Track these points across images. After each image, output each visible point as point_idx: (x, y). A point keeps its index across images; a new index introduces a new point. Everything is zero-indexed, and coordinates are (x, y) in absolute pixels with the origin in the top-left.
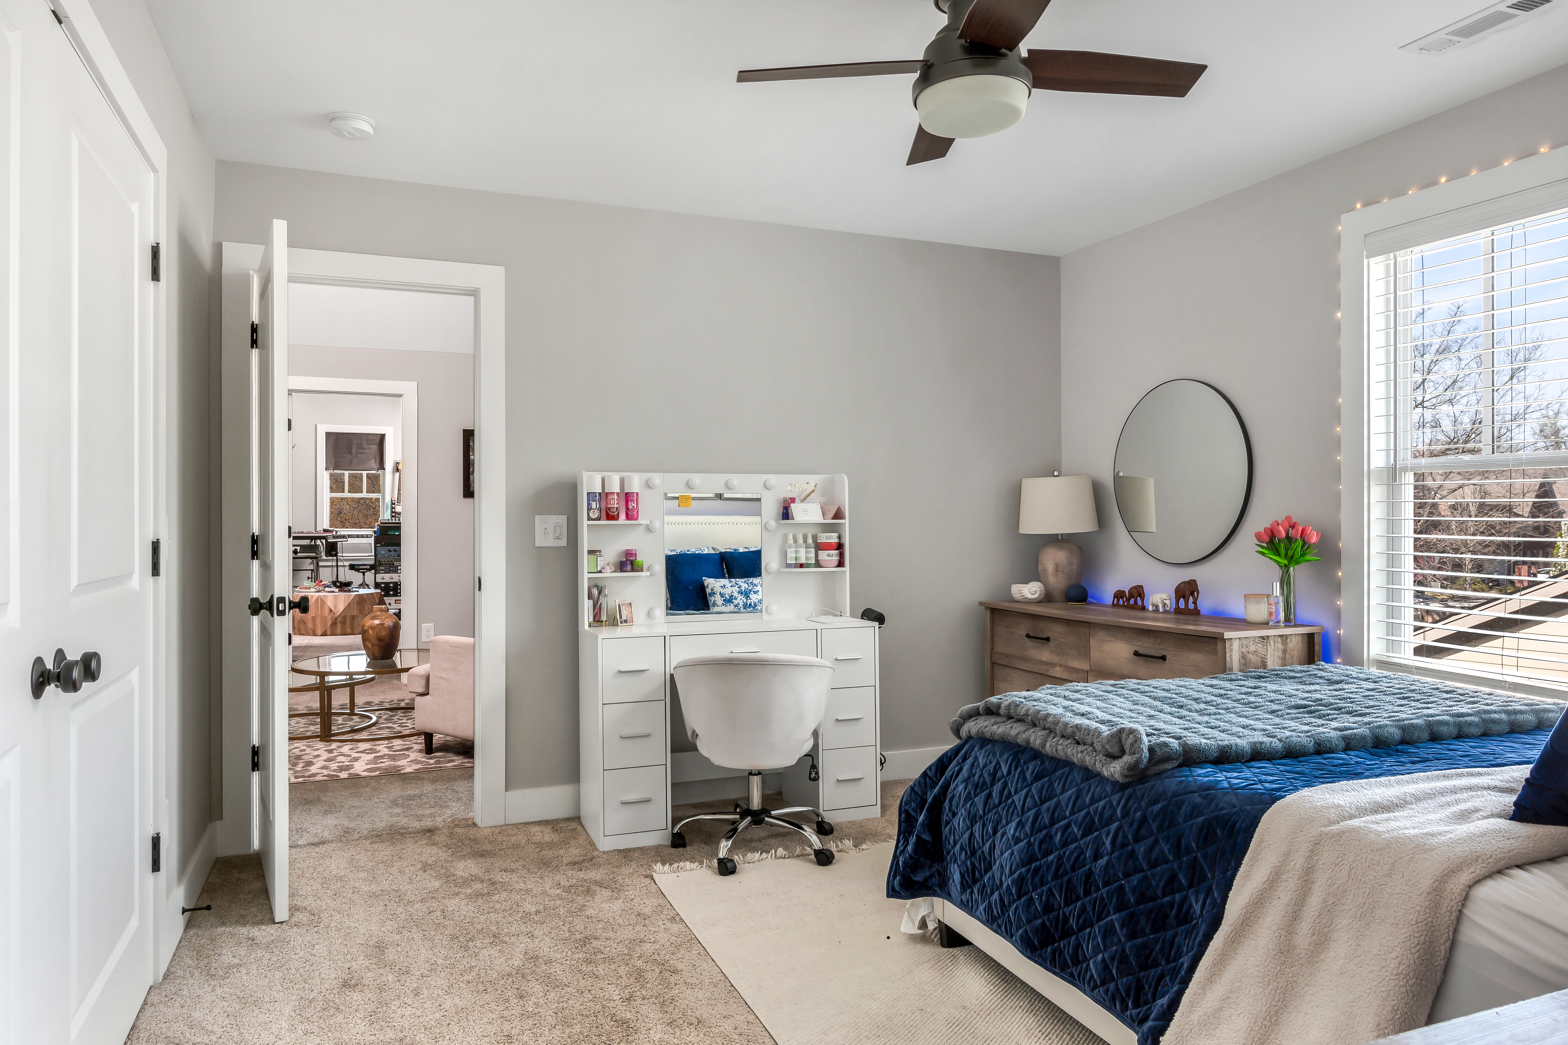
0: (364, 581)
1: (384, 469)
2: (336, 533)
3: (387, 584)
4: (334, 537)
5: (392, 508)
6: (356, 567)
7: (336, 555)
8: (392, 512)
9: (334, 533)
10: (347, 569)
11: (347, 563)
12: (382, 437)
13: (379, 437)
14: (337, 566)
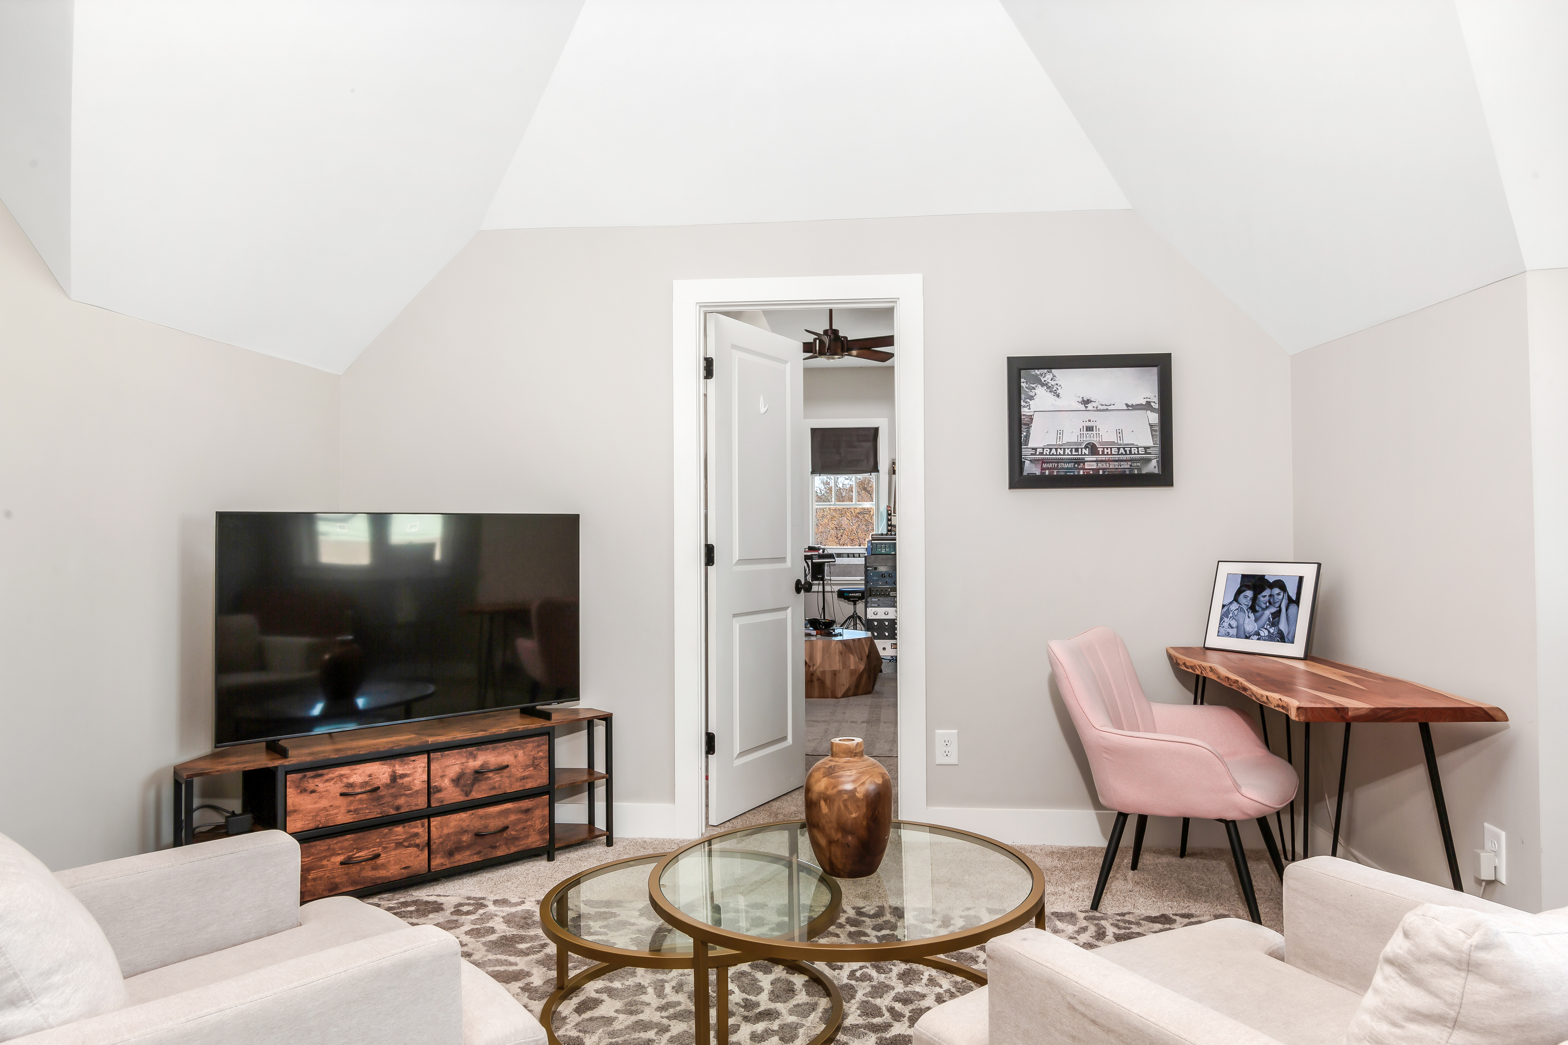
0: (855, 612)
1: (878, 471)
2: (823, 551)
3: (881, 621)
4: (820, 557)
5: (889, 520)
6: (846, 594)
7: (822, 579)
8: (889, 525)
9: (821, 551)
10: (835, 595)
11: (836, 588)
12: (876, 430)
13: (873, 432)
14: (824, 592)
